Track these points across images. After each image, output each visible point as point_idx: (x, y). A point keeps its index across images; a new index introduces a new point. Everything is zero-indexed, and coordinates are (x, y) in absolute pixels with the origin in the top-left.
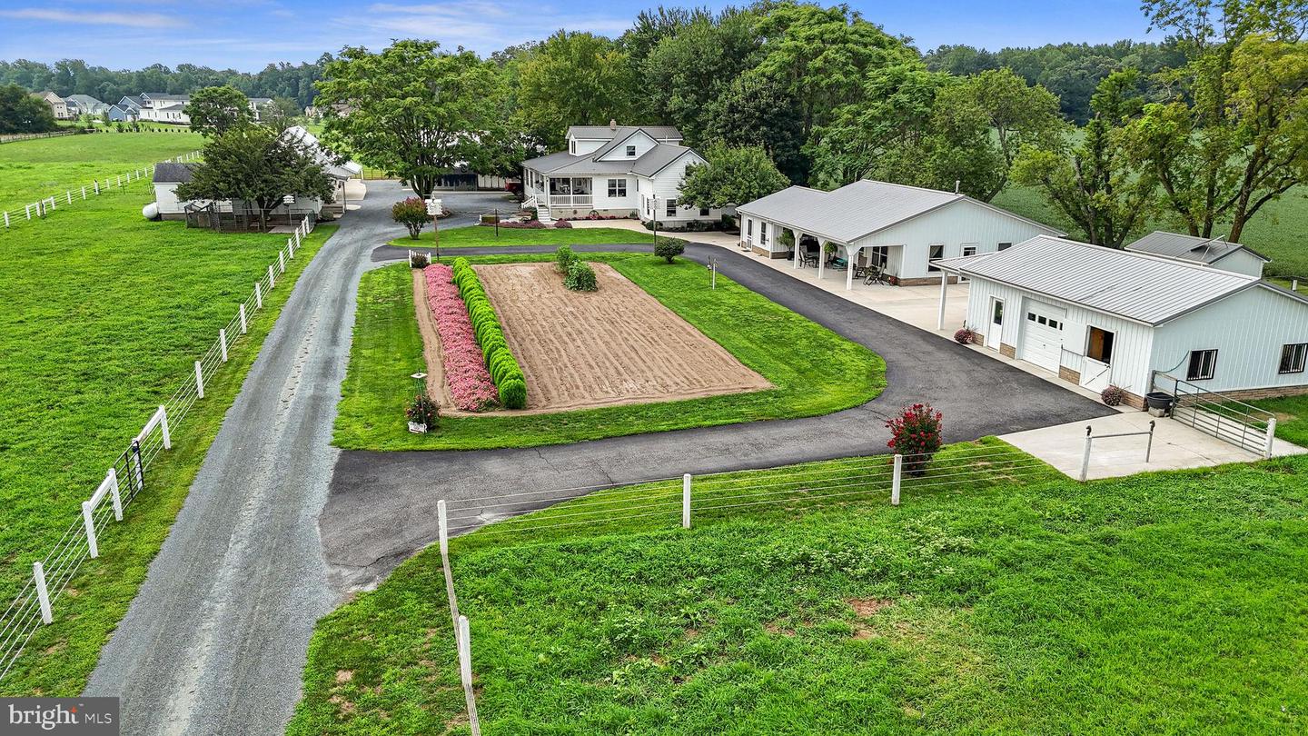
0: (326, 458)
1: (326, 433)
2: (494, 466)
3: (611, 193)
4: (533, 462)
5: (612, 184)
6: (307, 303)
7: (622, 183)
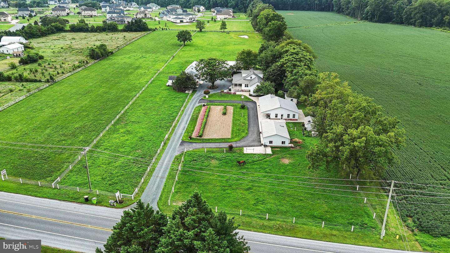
0: (180, 141)
1: (181, 138)
2: (194, 144)
3: (245, 86)
4: (198, 144)
5: (246, 85)
6: (185, 115)
7: (248, 85)
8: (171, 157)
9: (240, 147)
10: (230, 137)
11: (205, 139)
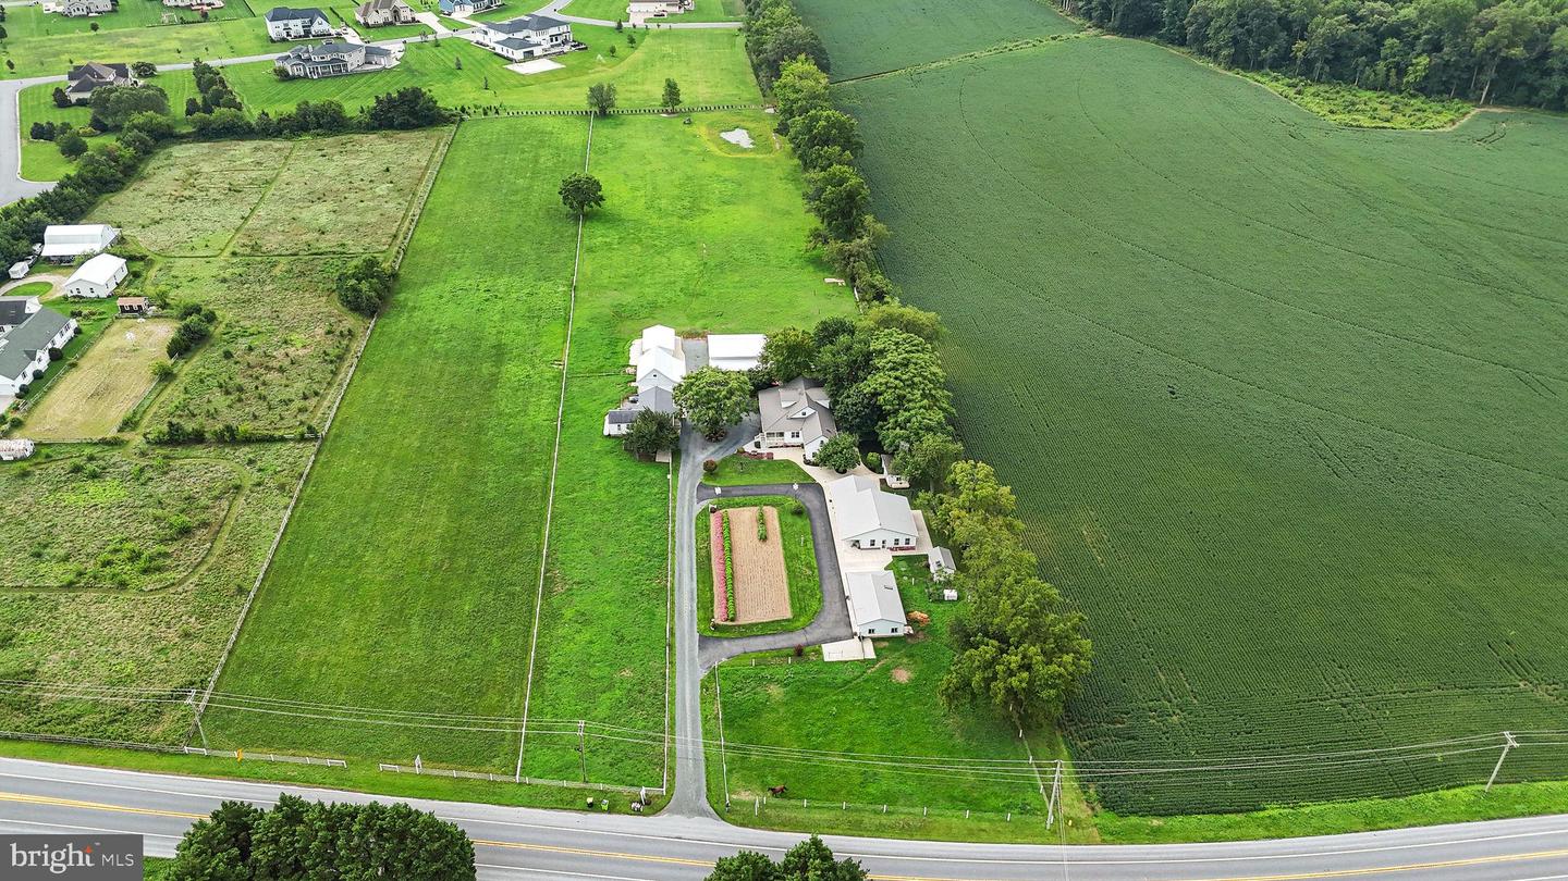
1: (695, 627)
2: (726, 643)
3: (792, 437)
4: (732, 642)
5: (793, 434)
7: (797, 433)
8: (693, 684)
9: (814, 644)
10: (789, 615)
11: (744, 626)
